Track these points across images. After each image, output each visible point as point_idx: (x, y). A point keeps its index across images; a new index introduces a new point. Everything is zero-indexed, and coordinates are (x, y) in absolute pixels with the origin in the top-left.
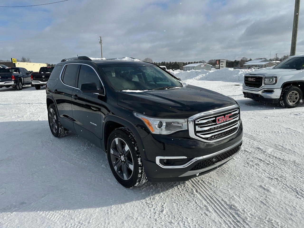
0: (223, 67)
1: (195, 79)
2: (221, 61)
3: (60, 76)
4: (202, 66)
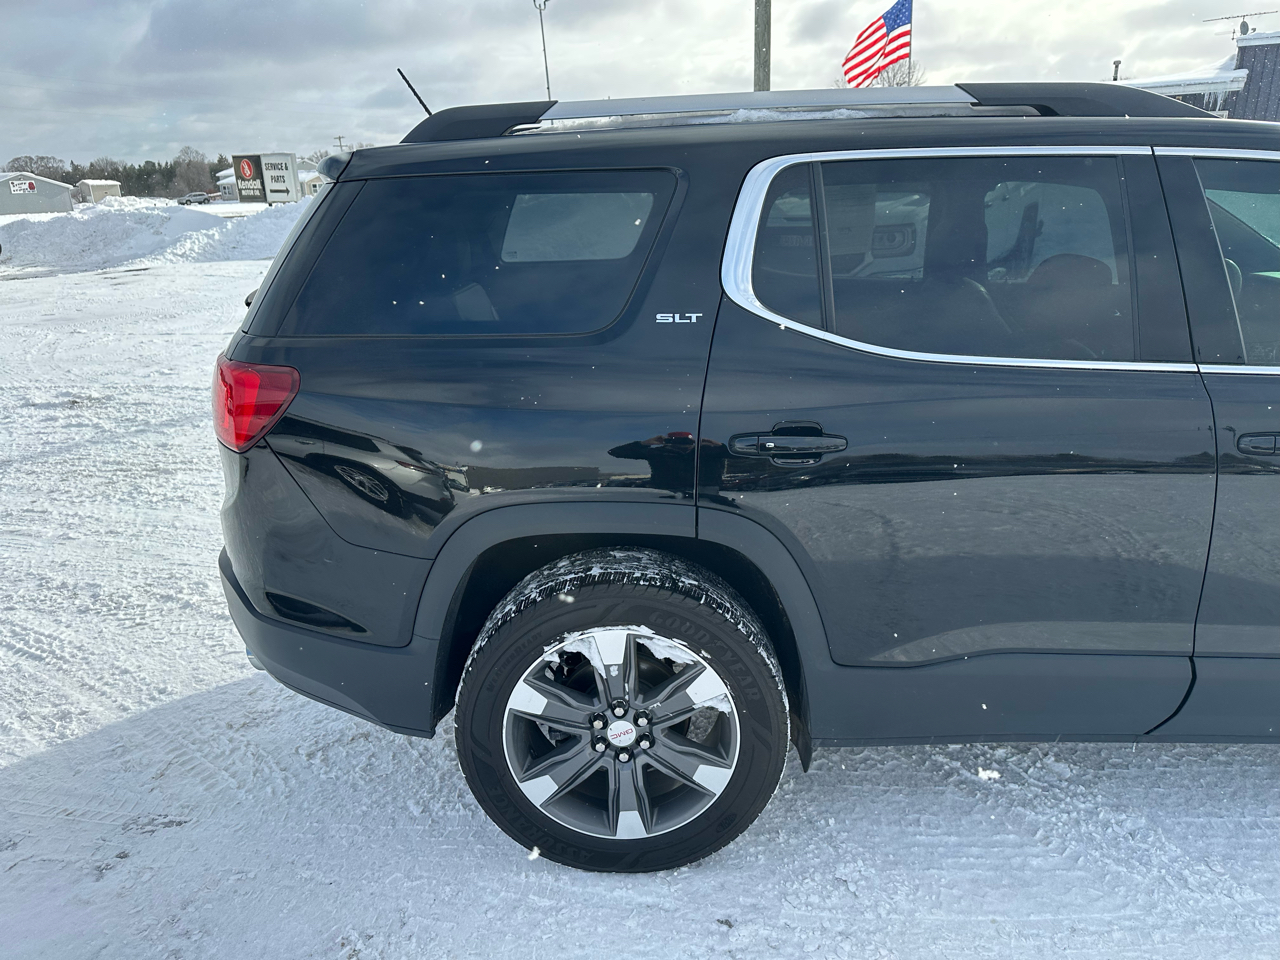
0: (287, 191)
1: (175, 255)
2: (264, 161)
3: (738, 282)
4: (12, 189)
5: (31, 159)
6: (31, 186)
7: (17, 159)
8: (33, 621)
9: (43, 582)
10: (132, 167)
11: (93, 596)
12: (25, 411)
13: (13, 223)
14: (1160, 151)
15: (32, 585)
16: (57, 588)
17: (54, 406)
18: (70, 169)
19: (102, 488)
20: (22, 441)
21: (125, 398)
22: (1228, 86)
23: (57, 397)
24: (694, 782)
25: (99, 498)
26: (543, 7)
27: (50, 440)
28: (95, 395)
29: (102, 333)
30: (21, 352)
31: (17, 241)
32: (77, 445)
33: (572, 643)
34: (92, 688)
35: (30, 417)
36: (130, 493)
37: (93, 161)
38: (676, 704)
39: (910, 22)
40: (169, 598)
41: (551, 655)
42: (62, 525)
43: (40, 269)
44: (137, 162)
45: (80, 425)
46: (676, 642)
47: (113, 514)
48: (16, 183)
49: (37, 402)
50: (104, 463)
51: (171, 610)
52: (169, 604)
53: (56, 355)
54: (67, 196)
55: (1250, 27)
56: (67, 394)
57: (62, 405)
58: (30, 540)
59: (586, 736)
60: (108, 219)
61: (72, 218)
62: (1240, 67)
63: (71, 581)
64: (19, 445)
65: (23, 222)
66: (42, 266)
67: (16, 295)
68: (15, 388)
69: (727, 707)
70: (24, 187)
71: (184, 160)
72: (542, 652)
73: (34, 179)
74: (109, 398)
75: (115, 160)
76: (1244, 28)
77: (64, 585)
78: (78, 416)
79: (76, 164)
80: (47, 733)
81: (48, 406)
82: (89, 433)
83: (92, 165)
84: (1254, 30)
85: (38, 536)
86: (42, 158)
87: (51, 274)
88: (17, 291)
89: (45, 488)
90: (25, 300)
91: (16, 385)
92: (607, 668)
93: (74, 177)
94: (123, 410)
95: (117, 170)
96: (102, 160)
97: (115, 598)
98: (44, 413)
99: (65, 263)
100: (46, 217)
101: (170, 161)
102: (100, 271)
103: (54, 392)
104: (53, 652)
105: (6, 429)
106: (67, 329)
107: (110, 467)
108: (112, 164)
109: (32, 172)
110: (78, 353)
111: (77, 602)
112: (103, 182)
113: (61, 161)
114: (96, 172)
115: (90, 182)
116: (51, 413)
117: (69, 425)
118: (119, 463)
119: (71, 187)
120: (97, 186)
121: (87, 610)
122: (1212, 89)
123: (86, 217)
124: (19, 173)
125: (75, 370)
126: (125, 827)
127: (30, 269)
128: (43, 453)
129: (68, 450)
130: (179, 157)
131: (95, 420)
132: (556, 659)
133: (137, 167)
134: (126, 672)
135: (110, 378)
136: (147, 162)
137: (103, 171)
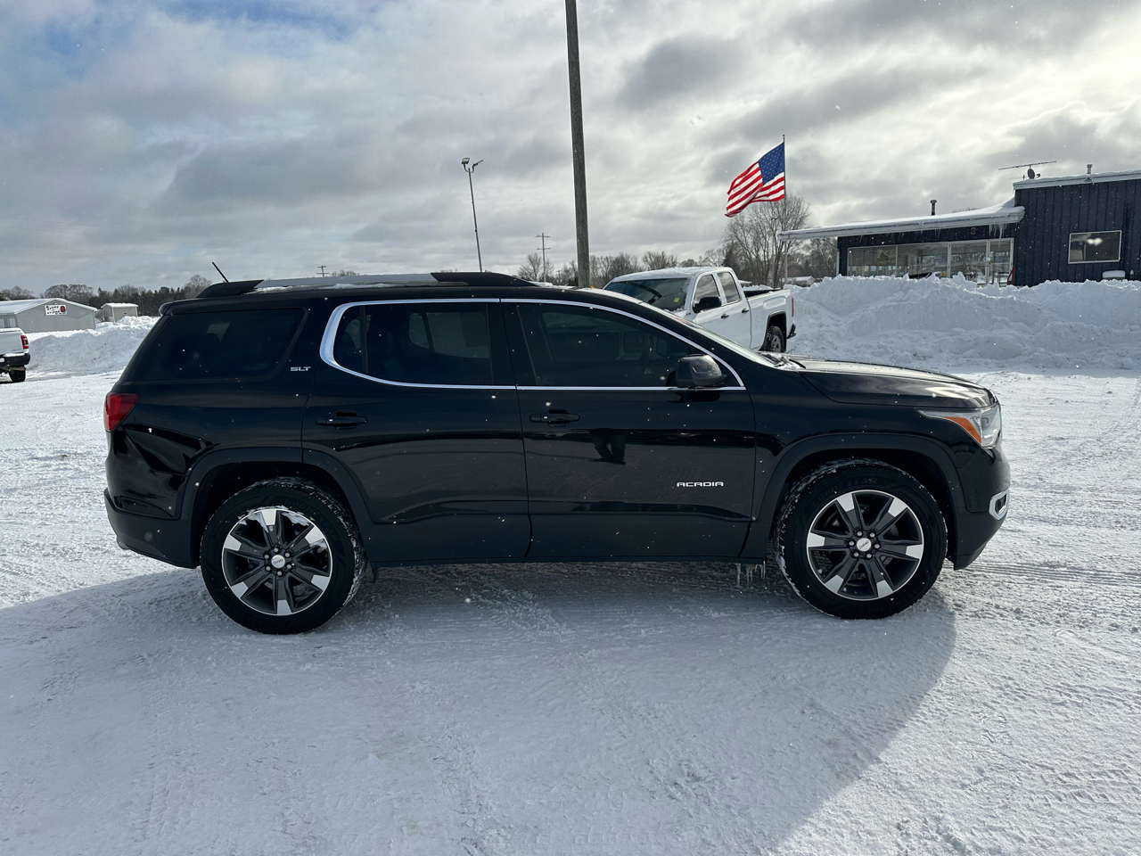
3: (327, 352)
4: (47, 311)
5: (66, 287)
6: (63, 309)
7: (54, 287)
8: (16, 560)
9: (25, 544)
10: (150, 292)
11: (54, 549)
12: (30, 462)
13: (42, 339)
14: (503, 300)
15: (18, 545)
16: (33, 546)
17: (51, 459)
18: (97, 295)
19: (71, 502)
20: (26, 479)
21: (100, 453)
22: (1006, 220)
23: (53, 453)
24: (312, 584)
25: (69, 506)
26: (471, 170)
27: (44, 477)
28: (79, 452)
29: (94, 416)
30: (34, 427)
31: (44, 353)
32: (61, 480)
33: (251, 515)
34: (43, 584)
35: (33, 465)
36: (89, 504)
37: (117, 288)
38: (301, 545)
39: (784, 171)
40: (98, 549)
41: (242, 521)
42: (42, 519)
43: (59, 373)
44: (155, 288)
45: (66, 469)
46: (299, 514)
47: (75, 514)
48: (50, 306)
49: (39, 456)
50: (77, 489)
51: (97, 554)
52: (97, 552)
53: (59, 429)
54: (91, 316)
55: (1036, 174)
56: (61, 451)
57: (56, 458)
58: (21, 526)
59: (262, 563)
60: (116, 334)
61: (89, 334)
62: (1017, 205)
63: (42, 543)
64: (22, 481)
65: (50, 337)
66: (61, 371)
67: (36, 391)
68: (26, 449)
69: (325, 546)
70: (56, 310)
71: (194, 286)
72: (238, 520)
73: (65, 303)
74: (89, 453)
75: (136, 287)
76: (1031, 173)
77: (37, 545)
78: (65, 464)
79: (102, 290)
80: (15, 601)
81: (46, 458)
82: (70, 473)
83: (116, 290)
84: (1039, 175)
85: (27, 524)
86: (75, 286)
87: (67, 376)
88: (38, 388)
89: (36, 502)
90: (43, 394)
91: (27, 447)
92: (268, 527)
93: (99, 301)
94: (97, 460)
95: (137, 295)
96: (125, 287)
97: (66, 549)
98: (42, 463)
99: (79, 369)
100: (69, 334)
101: (182, 287)
102: (104, 373)
103: (52, 451)
104: (25, 572)
105: (16, 472)
106: (71, 413)
107: (80, 491)
108: (133, 289)
109: (66, 298)
110: (75, 428)
111: (43, 552)
112: (124, 305)
113: (90, 288)
114: (119, 297)
115: (112, 305)
116: (48, 462)
117: (59, 469)
118: (85, 489)
119: (96, 309)
120: (119, 308)
121: (49, 554)
122: (994, 222)
123: (99, 333)
124: (53, 299)
125: (70, 438)
126: (48, 629)
127: (51, 374)
128: (37, 485)
129: (55, 483)
130: (190, 284)
131: (76, 466)
132: (245, 523)
133: (153, 292)
134: (64, 578)
135: (94, 442)
136: (162, 288)
137: (124, 296)
